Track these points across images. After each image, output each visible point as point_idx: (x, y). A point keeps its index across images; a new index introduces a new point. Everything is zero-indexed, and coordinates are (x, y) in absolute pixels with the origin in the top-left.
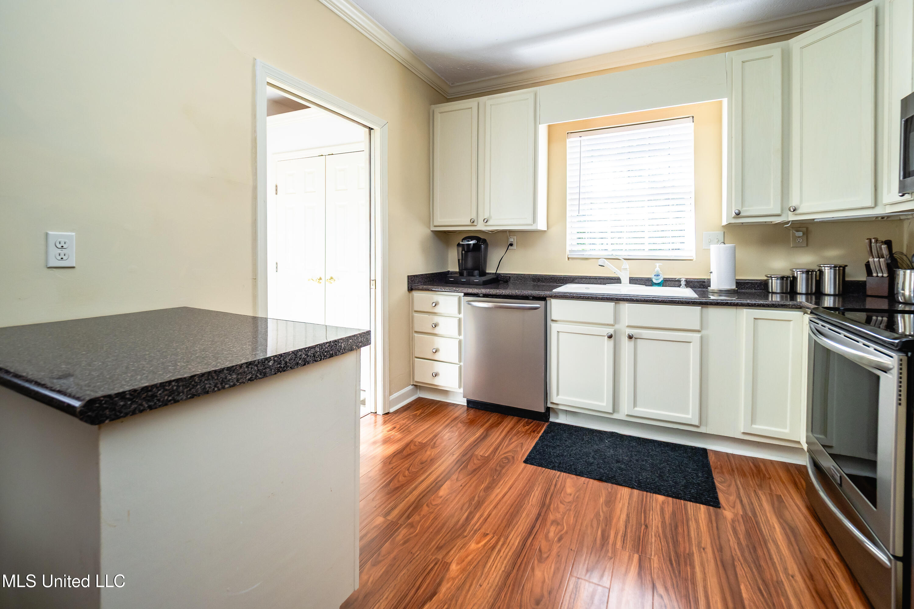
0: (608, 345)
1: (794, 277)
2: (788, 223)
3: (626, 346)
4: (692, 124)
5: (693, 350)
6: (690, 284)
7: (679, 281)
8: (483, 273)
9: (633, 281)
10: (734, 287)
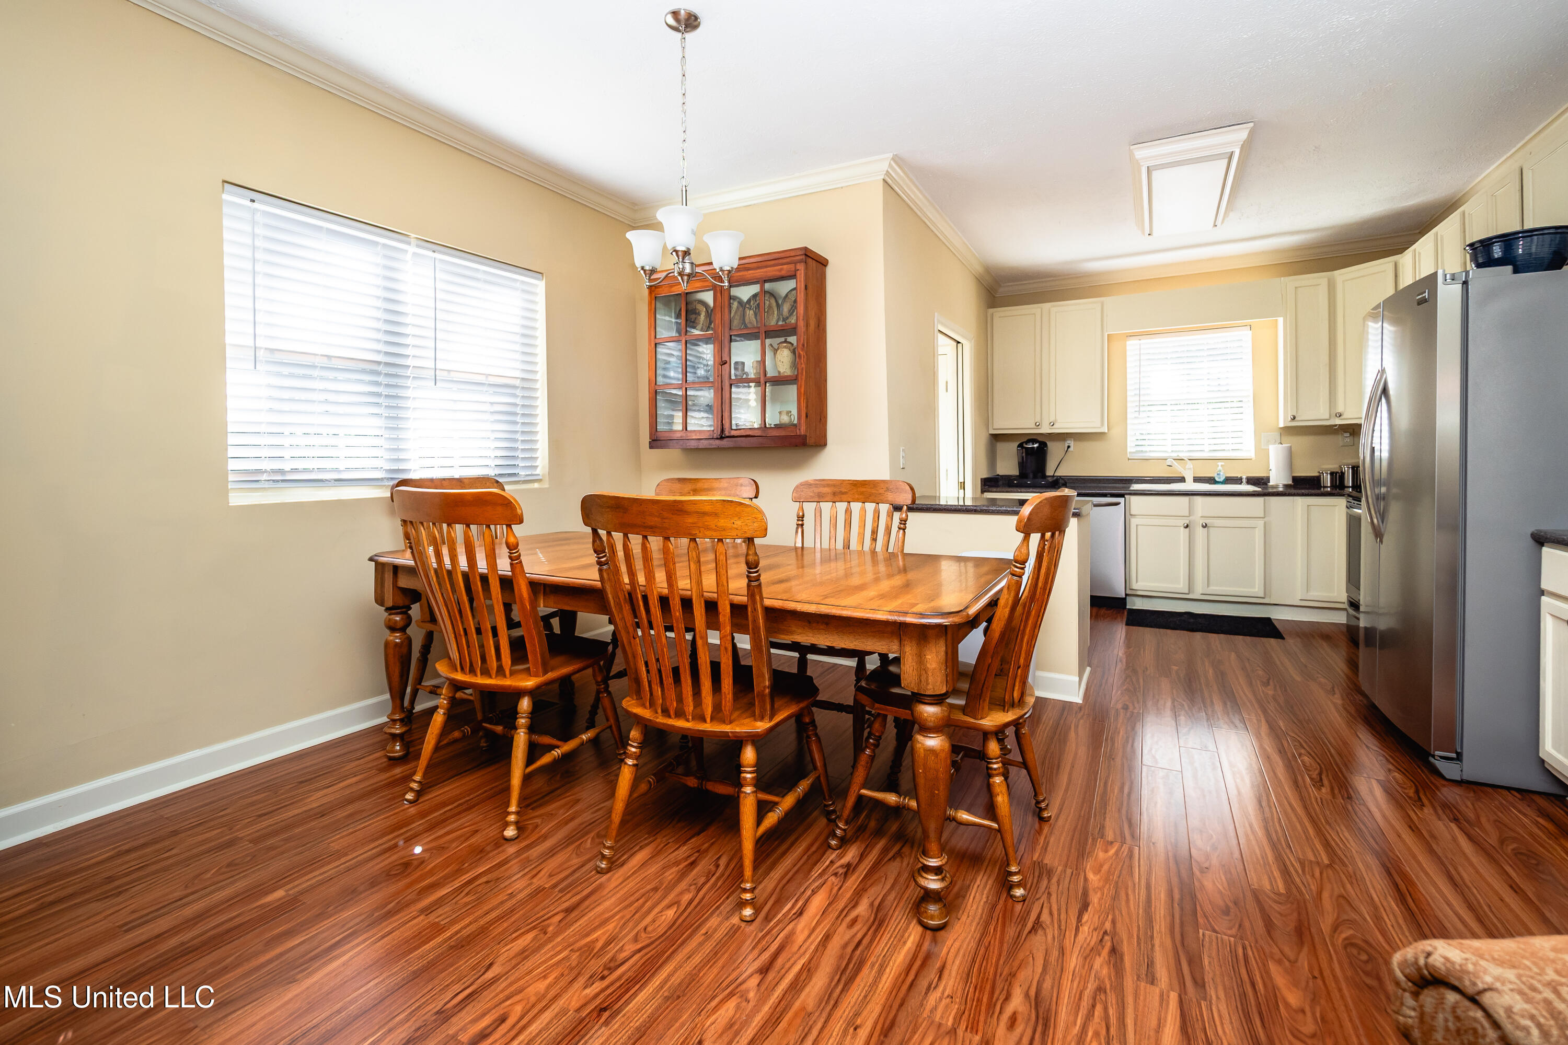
0: (1184, 533)
1: (1342, 472)
2: (1336, 425)
3: (1200, 533)
4: (1250, 333)
5: (1258, 534)
6: (1251, 481)
7: (1241, 479)
8: (1044, 476)
9: (1197, 480)
10: (1290, 482)
